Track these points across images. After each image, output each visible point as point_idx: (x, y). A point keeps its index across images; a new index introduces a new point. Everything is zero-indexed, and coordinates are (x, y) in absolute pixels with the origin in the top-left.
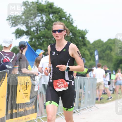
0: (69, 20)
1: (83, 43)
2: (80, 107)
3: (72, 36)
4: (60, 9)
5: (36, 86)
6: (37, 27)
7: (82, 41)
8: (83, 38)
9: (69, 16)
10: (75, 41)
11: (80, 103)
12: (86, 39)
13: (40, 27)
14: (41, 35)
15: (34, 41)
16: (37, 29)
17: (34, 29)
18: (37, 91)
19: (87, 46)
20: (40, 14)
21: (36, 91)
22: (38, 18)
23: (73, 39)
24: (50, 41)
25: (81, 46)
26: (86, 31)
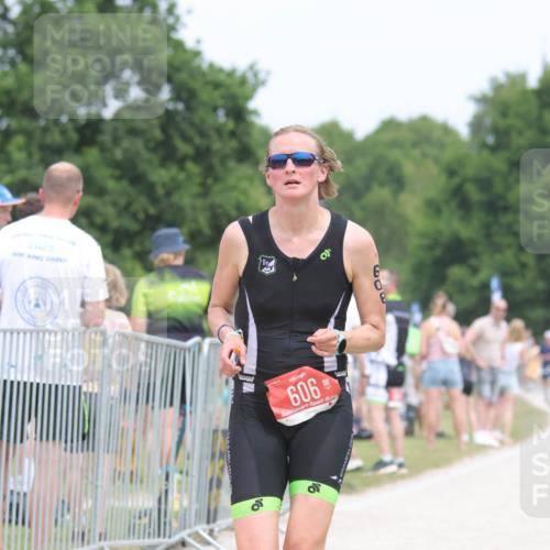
1: (234, 144)
2: (216, 511)
3: (171, 106)
7: (233, 134)
8: (239, 113)
10: (191, 132)
12: (254, 119)
23: (178, 118)
24: (45, 130)
25: (223, 161)
26: (256, 75)
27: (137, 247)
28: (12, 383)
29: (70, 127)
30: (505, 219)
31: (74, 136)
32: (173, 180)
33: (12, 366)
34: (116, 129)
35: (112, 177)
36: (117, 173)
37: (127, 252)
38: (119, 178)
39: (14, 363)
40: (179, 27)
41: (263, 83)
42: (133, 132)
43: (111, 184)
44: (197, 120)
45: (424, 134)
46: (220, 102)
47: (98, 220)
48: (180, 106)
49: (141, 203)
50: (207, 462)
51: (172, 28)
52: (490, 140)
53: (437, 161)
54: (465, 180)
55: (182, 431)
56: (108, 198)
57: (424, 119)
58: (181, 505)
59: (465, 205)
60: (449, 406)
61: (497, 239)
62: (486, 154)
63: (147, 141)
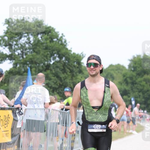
0: (62, 41)
1: (78, 69)
2: (73, 147)
3: (65, 61)
4: (51, 28)
5: (18, 122)
6: (23, 50)
7: (78, 67)
8: (79, 63)
9: (62, 37)
10: (69, 67)
11: (73, 143)
12: (82, 64)
13: (26, 49)
14: (27, 59)
15: (18, 67)
16: (22, 52)
17: (18, 53)
18: (20, 128)
19: (83, 73)
20: (26, 35)
21: (18, 128)
22: (25, 39)
23: (66, 64)
24: (38, 67)
25: (76, 73)
26: (83, 55)
27: (58, 91)
28: (29, 120)
29: (44, 66)
30: (136, 86)
31: (45, 68)
32: (65, 76)
33: (30, 116)
34: (53, 66)
35: (53, 76)
36: (54, 75)
37: (55, 93)
38: (54, 76)
39: (30, 115)
40: (67, 45)
41: (85, 56)
42: (57, 67)
43: (53, 78)
44: (70, 64)
45: (119, 68)
46: (75, 61)
47: (50, 86)
48: (67, 62)
49: (59, 82)
50: (71, 137)
51: (65, 46)
52: (133, 69)
53: (121, 73)
54: (127, 77)
55: (66, 130)
56: (52, 81)
57: (119, 64)
58: (66, 145)
59: (127, 83)
60: (123, 125)
61: (134, 90)
62: (131, 72)
63: (60, 69)
